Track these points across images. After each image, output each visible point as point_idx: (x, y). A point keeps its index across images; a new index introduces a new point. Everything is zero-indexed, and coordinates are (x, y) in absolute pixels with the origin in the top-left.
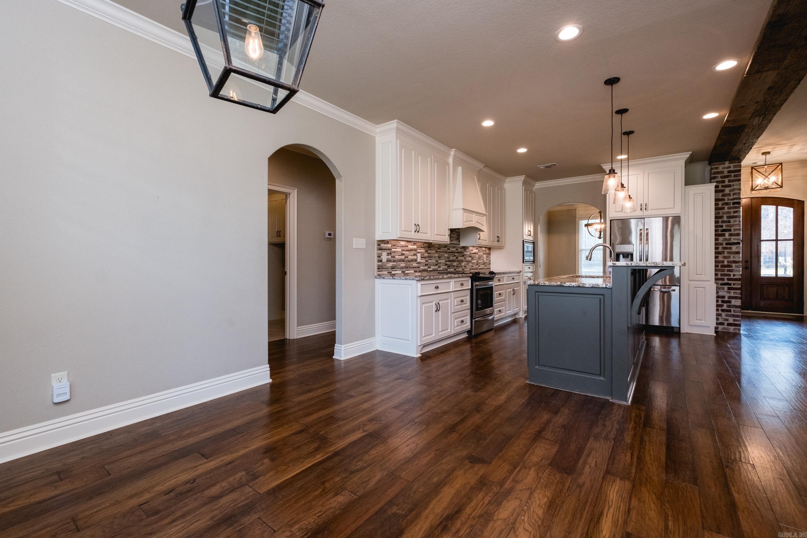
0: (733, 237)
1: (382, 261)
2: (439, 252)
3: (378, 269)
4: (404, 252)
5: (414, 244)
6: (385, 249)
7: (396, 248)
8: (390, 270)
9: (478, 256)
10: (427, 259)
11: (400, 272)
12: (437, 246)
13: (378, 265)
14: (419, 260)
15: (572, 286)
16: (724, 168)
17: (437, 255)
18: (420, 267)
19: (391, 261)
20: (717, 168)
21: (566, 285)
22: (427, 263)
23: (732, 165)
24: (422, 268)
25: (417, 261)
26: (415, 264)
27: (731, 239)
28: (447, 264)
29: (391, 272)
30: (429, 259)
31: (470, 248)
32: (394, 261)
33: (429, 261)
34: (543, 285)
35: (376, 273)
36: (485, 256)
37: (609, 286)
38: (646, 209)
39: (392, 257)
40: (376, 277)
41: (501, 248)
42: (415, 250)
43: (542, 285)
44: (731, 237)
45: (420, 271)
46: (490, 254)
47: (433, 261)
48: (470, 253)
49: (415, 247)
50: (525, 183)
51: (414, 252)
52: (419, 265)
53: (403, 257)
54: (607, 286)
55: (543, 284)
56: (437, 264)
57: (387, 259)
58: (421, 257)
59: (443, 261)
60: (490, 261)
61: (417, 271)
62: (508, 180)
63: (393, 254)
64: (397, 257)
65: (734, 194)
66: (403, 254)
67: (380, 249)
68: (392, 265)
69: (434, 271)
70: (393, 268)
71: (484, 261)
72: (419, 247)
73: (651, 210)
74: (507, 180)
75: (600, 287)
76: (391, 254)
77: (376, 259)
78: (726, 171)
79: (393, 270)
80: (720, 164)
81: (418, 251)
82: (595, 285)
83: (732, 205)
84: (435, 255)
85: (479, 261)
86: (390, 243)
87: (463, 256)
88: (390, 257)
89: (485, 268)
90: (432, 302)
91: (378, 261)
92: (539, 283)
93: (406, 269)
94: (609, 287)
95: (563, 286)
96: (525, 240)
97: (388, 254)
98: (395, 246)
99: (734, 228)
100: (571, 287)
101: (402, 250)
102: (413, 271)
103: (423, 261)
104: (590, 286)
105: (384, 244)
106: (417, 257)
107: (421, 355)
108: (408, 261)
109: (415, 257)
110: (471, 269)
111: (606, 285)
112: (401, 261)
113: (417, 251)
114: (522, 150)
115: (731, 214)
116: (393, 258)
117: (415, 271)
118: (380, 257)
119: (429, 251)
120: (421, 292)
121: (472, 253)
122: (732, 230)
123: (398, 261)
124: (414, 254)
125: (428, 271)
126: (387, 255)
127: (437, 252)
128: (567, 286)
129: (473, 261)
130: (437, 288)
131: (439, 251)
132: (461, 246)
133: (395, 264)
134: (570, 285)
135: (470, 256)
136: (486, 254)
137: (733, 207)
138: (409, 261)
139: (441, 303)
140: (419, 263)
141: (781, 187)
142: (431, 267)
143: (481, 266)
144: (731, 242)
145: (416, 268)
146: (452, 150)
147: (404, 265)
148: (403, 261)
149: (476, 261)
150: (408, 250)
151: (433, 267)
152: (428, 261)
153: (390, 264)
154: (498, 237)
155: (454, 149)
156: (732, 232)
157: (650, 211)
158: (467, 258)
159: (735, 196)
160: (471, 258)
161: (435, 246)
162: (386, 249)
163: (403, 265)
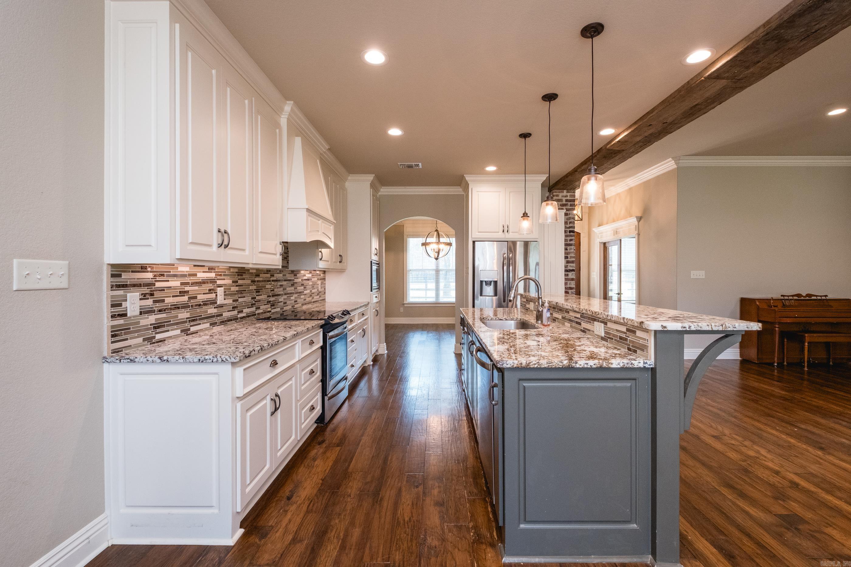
0: (569, 264)
1: (125, 315)
2: (258, 281)
3: (113, 336)
4: (187, 288)
5: (211, 269)
6: (134, 286)
7: (168, 281)
8: (150, 333)
9: (311, 283)
10: (236, 297)
11: (178, 332)
12: (255, 271)
13: (112, 327)
14: (220, 300)
15: (589, 367)
16: (563, 196)
17: (253, 287)
18: (222, 315)
19: (154, 312)
20: (557, 196)
21: (578, 366)
22: (235, 304)
23: (569, 194)
24: (226, 315)
25: (216, 303)
26: (212, 310)
27: (568, 265)
28: (270, 302)
29: (154, 337)
30: (240, 295)
31: (302, 272)
32: (160, 311)
33: (240, 300)
34: (537, 368)
35: (106, 346)
36: (319, 282)
37: (650, 365)
38: (507, 232)
39: (155, 302)
40: (104, 358)
41: (341, 271)
42: (213, 281)
43: (534, 368)
44: (567, 264)
45: (223, 323)
46: (324, 279)
47: (248, 299)
48: (302, 280)
49: (212, 275)
50: (372, 185)
51: (210, 286)
52: (221, 310)
53: (185, 298)
54: (647, 366)
55: (536, 366)
56: (255, 304)
57: (141, 307)
58: (225, 295)
59: (263, 297)
60: (325, 289)
61: (216, 323)
62: (351, 177)
63: (157, 295)
64: (169, 300)
65: (570, 223)
66: (183, 293)
67: (120, 286)
68: (156, 319)
69: (248, 316)
70: (157, 326)
71: (318, 290)
72: (221, 275)
73: (512, 232)
74: (349, 178)
75: (636, 366)
76: (152, 295)
77: (106, 310)
78: (564, 199)
79: (158, 330)
80: (559, 192)
81: (219, 282)
82: (628, 363)
83: (568, 234)
84: (251, 288)
85: (313, 291)
86: (149, 269)
87: (293, 285)
88: (149, 302)
89: (320, 299)
90: (264, 398)
91: (112, 317)
92: (529, 363)
93: (192, 324)
94: (649, 367)
95: (573, 368)
96: (373, 261)
97: (144, 295)
98: (163, 275)
99: (570, 255)
100: (587, 368)
101: (182, 284)
102: (208, 325)
103: (229, 301)
104: (619, 366)
105: (132, 272)
106: (216, 295)
107: (242, 531)
108: (196, 305)
109: (213, 296)
110: (303, 305)
111: (644, 363)
112: (179, 308)
113: (216, 282)
114: (395, 132)
115: (567, 242)
116: (157, 305)
117: (213, 324)
118: (120, 305)
119: (240, 282)
120: (245, 386)
121: (305, 280)
122: (569, 257)
123: (171, 309)
124: (210, 290)
125: (237, 319)
126: (141, 299)
127: (253, 281)
128: (581, 367)
129: (305, 292)
130: (275, 364)
131: (257, 279)
132: (289, 269)
133: (164, 315)
134: (586, 366)
135: (302, 285)
136: (320, 279)
137: (569, 235)
138: (200, 305)
139: (281, 392)
140: (221, 306)
141: (581, 220)
142: (244, 311)
143: (315, 297)
144: (568, 269)
145: (213, 316)
146: (288, 102)
147: (188, 315)
148: (185, 306)
149: (308, 291)
150: (197, 283)
151: (246, 311)
152: (237, 300)
153: (152, 319)
154: (340, 256)
155: (292, 102)
156: (569, 259)
157: (511, 234)
158: (298, 288)
159: (571, 225)
160: (303, 287)
161: (251, 271)
162: (140, 285)
163: (184, 315)
